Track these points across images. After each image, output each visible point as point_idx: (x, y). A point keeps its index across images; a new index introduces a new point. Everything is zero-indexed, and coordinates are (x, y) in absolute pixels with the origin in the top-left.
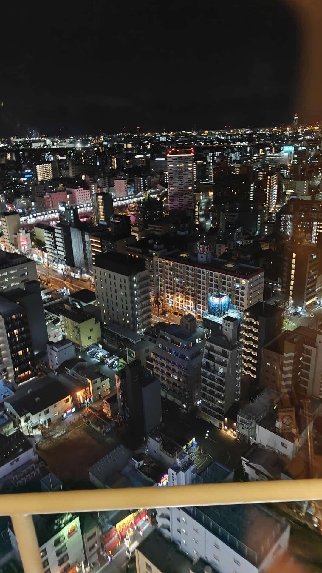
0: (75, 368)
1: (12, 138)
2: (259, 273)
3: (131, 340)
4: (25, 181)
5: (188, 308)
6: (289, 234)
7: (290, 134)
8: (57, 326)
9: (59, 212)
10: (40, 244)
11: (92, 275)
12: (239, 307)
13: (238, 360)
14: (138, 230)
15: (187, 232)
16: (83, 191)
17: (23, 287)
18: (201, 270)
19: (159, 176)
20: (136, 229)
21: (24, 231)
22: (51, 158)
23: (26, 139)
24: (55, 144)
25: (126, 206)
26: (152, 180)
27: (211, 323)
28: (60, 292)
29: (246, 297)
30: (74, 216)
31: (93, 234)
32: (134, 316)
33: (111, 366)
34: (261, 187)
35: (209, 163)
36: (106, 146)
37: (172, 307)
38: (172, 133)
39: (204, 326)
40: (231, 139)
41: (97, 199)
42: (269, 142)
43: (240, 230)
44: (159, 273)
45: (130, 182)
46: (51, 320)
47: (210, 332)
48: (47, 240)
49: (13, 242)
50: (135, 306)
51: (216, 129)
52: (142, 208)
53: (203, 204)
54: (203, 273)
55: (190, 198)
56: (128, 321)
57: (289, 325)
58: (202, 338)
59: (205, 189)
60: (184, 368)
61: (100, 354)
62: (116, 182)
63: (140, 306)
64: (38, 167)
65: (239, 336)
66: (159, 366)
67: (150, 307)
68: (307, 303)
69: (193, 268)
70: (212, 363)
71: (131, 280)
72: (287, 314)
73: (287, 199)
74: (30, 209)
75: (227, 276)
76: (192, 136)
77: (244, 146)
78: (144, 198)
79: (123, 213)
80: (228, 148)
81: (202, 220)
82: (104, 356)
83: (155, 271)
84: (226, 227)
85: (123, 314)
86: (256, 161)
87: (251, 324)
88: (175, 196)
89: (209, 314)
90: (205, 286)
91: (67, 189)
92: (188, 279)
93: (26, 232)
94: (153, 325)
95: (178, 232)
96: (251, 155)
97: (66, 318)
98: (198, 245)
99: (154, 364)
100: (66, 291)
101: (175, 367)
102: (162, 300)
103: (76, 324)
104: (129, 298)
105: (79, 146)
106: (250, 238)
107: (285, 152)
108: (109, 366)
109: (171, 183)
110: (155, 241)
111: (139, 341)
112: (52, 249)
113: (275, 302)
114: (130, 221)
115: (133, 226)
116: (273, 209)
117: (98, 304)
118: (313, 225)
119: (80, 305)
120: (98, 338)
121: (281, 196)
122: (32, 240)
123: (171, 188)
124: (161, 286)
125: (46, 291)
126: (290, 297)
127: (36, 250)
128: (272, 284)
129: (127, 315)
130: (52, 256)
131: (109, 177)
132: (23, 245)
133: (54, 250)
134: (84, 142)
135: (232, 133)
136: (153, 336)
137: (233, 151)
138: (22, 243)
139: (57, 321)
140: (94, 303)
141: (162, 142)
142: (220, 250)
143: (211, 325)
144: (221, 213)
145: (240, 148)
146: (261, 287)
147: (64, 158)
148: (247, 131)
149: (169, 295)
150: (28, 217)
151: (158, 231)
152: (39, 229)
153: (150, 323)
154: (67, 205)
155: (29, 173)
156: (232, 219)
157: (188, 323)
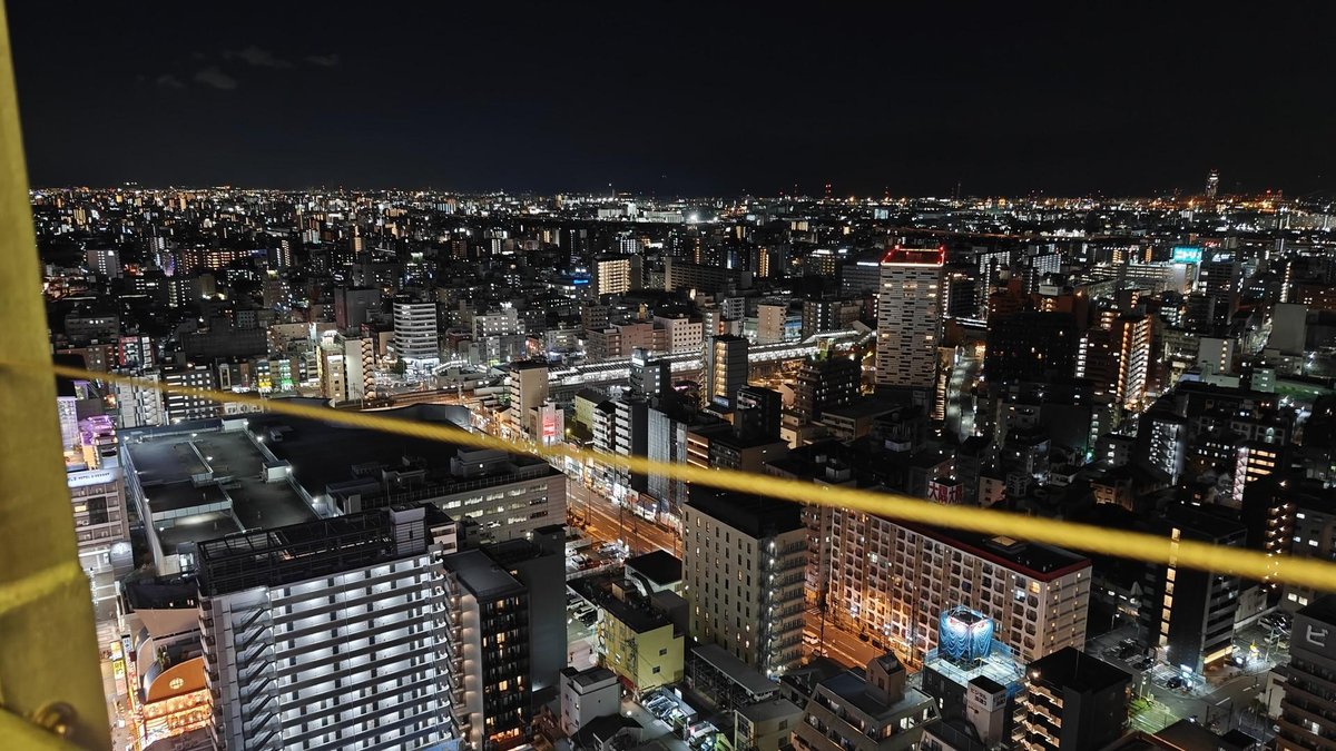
0: (615, 740)
1: (560, 197)
2: (1077, 570)
3: (750, 692)
4: (571, 292)
5: (896, 628)
6: (1171, 471)
7: (1196, 216)
8: (591, 630)
9: (631, 366)
10: (582, 435)
11: (680, 517)
14: (797, 424)
15: (910, 442)
16: (688, 325)
18: (934, 542)
19: (860, 302)
20: (793, 420)
21: (553, 404)
22: (632, 247)
23: (588, 200)
24: (645, 213)
25: (778, 363)
26: (844, 310)
27: (943, 682)
28: (609, 549)
29: (1039, 625)
30: (661, 380)
31: (696, 428)
32: (762, 632)
33: (696, 746)
34: (1105, 346)
35: (984, 275)
36: (752, 224)
37: (858, 620)
38: (903, 200)
39: (927, 689)
40: (1043, 222)
41: (715, 348)
42: (1139, 233)
43: (1042, 447)
44: (833, 535)
45: (793, 309)
46: (580, 612)
47: (938, 703)
48: (597, 429)
49: (528, 425)
50: (767, 610)
51: (1009, 196)
52: (811, 374)
53: (959, 373)
54: (938, 551)
55: (930, 359)
56: (748, 643)
57: (1152, 716)
58: (918, 718)
59: (967, 338)
61: (675, 712)
62: (762, 308)
63: (779, 611)
64: (602, 265)
65: (1010, 727)
67: (804, 614)
68: (1208, 660)
69: (914, 536)
71: (763, 548)
72: (1150, 681)
73: (1174, 377)
74: (573, 355)
75: (994, 566)
76: (950, 209)
77: (1074, 240)
78: (819, 349)
80: (1034, 242)
81: (953, 410)
82: (684, 720)
83: (823, 528)
84: (1009, 439)
85: (739, 625)
86: (1101, 278)
87: (1043, 701)
88: (891, 353)
89: (940, 657)
90: (941, 583)
91: (656, 317)
92: (900, 559)
93: (557, 408)
94: (805, 661)
95: (888, 443)
96: (1091, 264)
97: (612, 617)
98: (931, 483)
100: (621, 549)
102: (834, 600)
103: (629, 632)
104: (755, 590)
105: (694, 218)
106: (1067, 471)
107: (1178, 262)
108: (692, 746)
109: (885, 323)
110: (830, 458)
111: (767, 696)
112: (604, 450)
113: (1122, 644)
114: (780, 401)
115: (786, 412)
116: (1135, 401)
117: (686, 592)
118: (1237, 455)
119: (648, 588)
120: (675, 674)
121: (1156, 373)
122: (567, 423)
123: (885, 333)
124: (836, 566)
125: (579, 544)
126: (1163, 638)
127: (573, 447)
128: (1117, 595)
129: (748, 628)
130: (603, 465)
131: (749, 297)
132: (547, 432)
133: (610, 452)
134: (707, 212)
135: (1047, 206)
136: (803, 688)
137: (1044, 252)
138: (546, 429)
139: (591, 617)
140: (677, 587)
141: (879, 220)
142: (988, 491)
143: (942, 686)
144: (1000, 403)
145: (1061, 243)
146: (1083, 602)
147: (660, 245)
148: (1086, 203)
149: (852, 590)
150: (566, 372)
151: (844, 429)
152: (586, 401)
153: (799, 655)
154: (649, 354)
155: (582, 277)
156: (1025, 420)
157: (885, 676)
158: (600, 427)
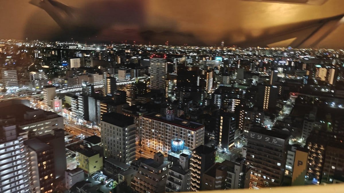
0: (83, 188)
1: (57, 42)
2: (201, 128)
3: (122, 169)
4: (62, 68)
5: (159, 148)
6: (219, 106)
7: (220, 51)
8: (74, 159)
9: (82, 87)
10: (68, 106)
11: (100, 126)
12: (190, 148)
13: (188, 181)
14: (131, 100)
15: (160, 102)
16: (99, 76)
17: (53, 133)
18: (168, 124)
19: (145, 69)
20: (130, 99)
21: (58, 98)
22: (80, 55)
23: (66, 43)
24: (84, 47)
25: (124, 86)
26: (141, 71)
27: (173, 158)
28: (78, 137)
29: (194, 142)
30: (91, 90)
31: (102, 101)
32: (125, 153)
33: (108, 186)
34: (203, 78)
35: (175, 64)
36: (115, 50)
37: (149, 147)
38: (154, 46)
39: (169, 160)
40: (187, 52)
41: (107, 80)
42: (208, 54)
43: (191, 102)
44: (143, 126)
45: (128, 72)
46: (70, 155)
47: (172, 163)
48: (73, 104)
49: (50, 104)
50: (126, 147)
51: (179, 46)
52: (134, 87)
53: (171, 86)
54: (169, 127)
55: (164, 82)
57: (220, 160)
58: (167, 167)
59: (172, 78)
60: (155, 187)
61: (101, 178)
62: (119, 71)
63: (129, 147)
64: (71, 60)
65: (189, 166)
66: (139, 186)
67: (135, 147)
68: (230, 146)
69: (163, 124)
70: (172, 183)
71: (124, 130)
72: (218, 153)
73: (218, 86)
74: (63, 85)
75: (183, 129)
76: (166, 48)
77: (195, 56)
78: (136, 81)
79: (122, 89)
81: (170, 95)
82: (103, 179)
83: (140, 124)
84: (183, 100)
85: (118, 152)
86: (201, 64)
87: (196, 158)
88: (154, 81)
89: (172, 152)
90: (170, 135)
91: (89, 74)
92: (160, 130)
93: (59, 99)
94: (136, 159)
95: (155, 102)
96: (199, 61)
97: (80, 154)
98: (167, 110)
99: (136, 184)
100: (82, 136)
101: (149, 186)
102: (143, 143)
103: (86, 158)
104: (122, 142)
105: (98, 49)
106: (197, 107)
107: (217, 60)
108: (106, 186)
109: (152, 74)
110: (141, 106)
111: (127, 169)
112: (75, 109)
113: (211, 145)
114: (126, 94)
115: (128, 97)
116: (210, 91)
117: (102, 145)
118: (232, 101)
119: (91, 145)
120: (101, 167)
121: (214, 85)
122: (63, 104)
123: (152, 77)
124: (143, 134)
125: (69, 136)
126: (220, 143)
127: (65, 110)
128: (210, 134)
129: (121, 152)
130: (75, 114)
131: (115, 68)
132: (56, 106)
133: (77, 110)
134: (102, 47)
135: (188, 48)
136: (137, 166)
137: (188, 58)
138: (56, 105)
139: (74, 156)
140: (100, 144)
141: (148, 50)
142: (179, 113)
144: (181, 92)
145: (192, 57)
146: (203, 136)
147: (89, 56)
148: (197, 48)
149: (148, 140)
150: (62, 89)
151: (143, 101)
152: (68, 97)
153: (135, 158)
154: (87, 83)
155: (65, 63)
156: (187, 96)
157: (159, 158)
158: (74, 103)
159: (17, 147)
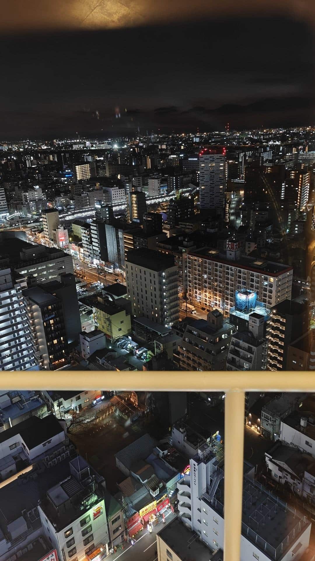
0: (106, 358)
1: (55, 141)
2: (287, 271)
3: (159, 333)
4: (65, 181)
5: (216, 304)
8: (91, 317)
9: (96, 209)
10: (77, 240)
11: (124, 270)
12: (267, 304)
13: (264, 357)
14: (169, 228)
15: (217, 229)
16: (118, 190)
17: (59, 279)
18: (230, 267)
19: (191, 175)
20: (167, 226)
21: (62, 228)
22: (90, 159)
23: (68, 141)
24: (94, 145)
25: (159, 204)
26: (185, 179)
27: (238, 319)
28: (95, 285)
29: (273, 295)
30: (109, 214)
31: (126, 231)
32: (162, 310)
33: (139, 357)
34: (292, 186)
35: (242, 162)
36: (142, 147)
37: (200, 302)
38: (205, 133)
39: (231, 322)
40: (264, 139)
41: (132, 198)
42: (302, 141)
43: (270, 228)
44: (188, 269)
45: (163, 181)
46: (85, 311)
47: (236, 328)
48: (83, 236)
49: (52, 238)
50: (164, 301)
51: (249, 129)
52: (173, 206)
53: (234, 202)
54: (232, 270)
55: (222, 196)
56: (157, 315)
58: (229, 333)
59: (236, 188)
60: (210, 362)
61: (129, 345)
62: (150, 181)
63: (168, 301)
64: (77, 167)
65: (266, 333)
66: (185, 360)
67: (178, 302)
69: (221, 265)
70: (237, 359)
71: (160, 275)
74: (68, 207)
75: (255, 273)
76: (225, 136)
77: (277, 145)
78: (176, 196)
79: (155, 211)
80: (260, 147)
81: (232, 218)
82: (133, 347)
83: (184, 267)
84: (256, 225)
85: (152, 308)
86: (288, 160)
87: (278, 321)
88: (206, 195)
89: (236, 310)
90: (233, 283)
91: (104, 188)
92: (216, 276)
93: (64, 229)
94: (180, 320)
95: (208, 230)
96: (284, 155)
97: (99, 310)
98: (227, 243)
99: (181, 357)
100: (100, 285)
101: (201, 361)
102: (190, 295)
103: (107, 315)
104: (158, 293)
105: (116, 147)
106: (280, 237)
108: (138, 358)
109: (202, 182)
110: (185, 238)
111: (167, 334)
112: (87, 245)
113: (304, 301)
114: (162, 219)
115: (164, 223)
116: (304, 208)
117: (129, 298)
119: (112, 298)
120: (128, 330)
121: (312, 195)
122: (70, 236)
123: (202, 187)
124: (190, 281)
125: (81, 284)
127: (73, 246)
128: (301, 282)
129: (156, 309)
130: (88, 252)
131: (144, 177)
132: (61, 240)
133: (90, 245)
134: (121, 144)
135: (265, 132)
136: (181, 330)
137: (265, 151)
139: (90, 312)
140: (126, 297)
141: (196, 142)
142: (249, 247)
143: (237, 321)
144: (252, 212)
145: (272, 147)
146: (290, 285)
147: (102, 158)
148: (281, 130)
149: (197, 290)
150: (66, 214)
151: (188, 228)
152: (77, 226)
153: (177, 318)
154: (103, 203)
155: (69, 173)
156: (262, 217)
157: (215, 319)
158: (85, 235)
159: (14, 299)
